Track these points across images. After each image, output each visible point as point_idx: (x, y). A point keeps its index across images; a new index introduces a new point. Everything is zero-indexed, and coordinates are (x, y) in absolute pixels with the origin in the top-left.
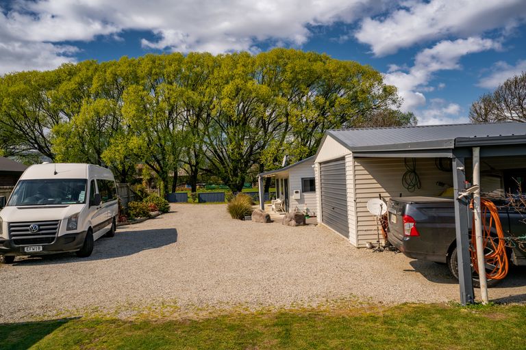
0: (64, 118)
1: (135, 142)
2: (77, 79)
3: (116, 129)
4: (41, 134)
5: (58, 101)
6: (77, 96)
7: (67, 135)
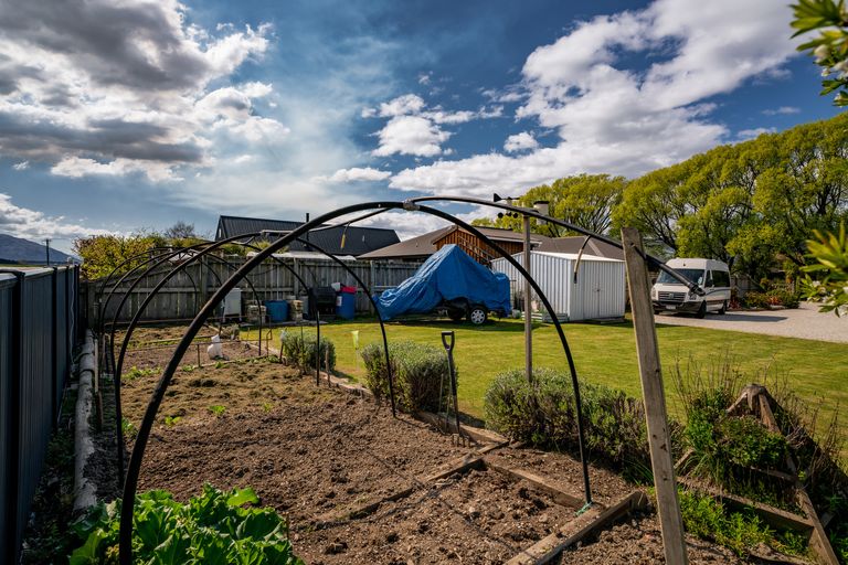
0: (689, 209)
1: (766, 232)
2: (706, 169)
3: (747, 217)
4: (667, 225)
5: (684, 194)
6: (704, 189)
7: (692, 227)
